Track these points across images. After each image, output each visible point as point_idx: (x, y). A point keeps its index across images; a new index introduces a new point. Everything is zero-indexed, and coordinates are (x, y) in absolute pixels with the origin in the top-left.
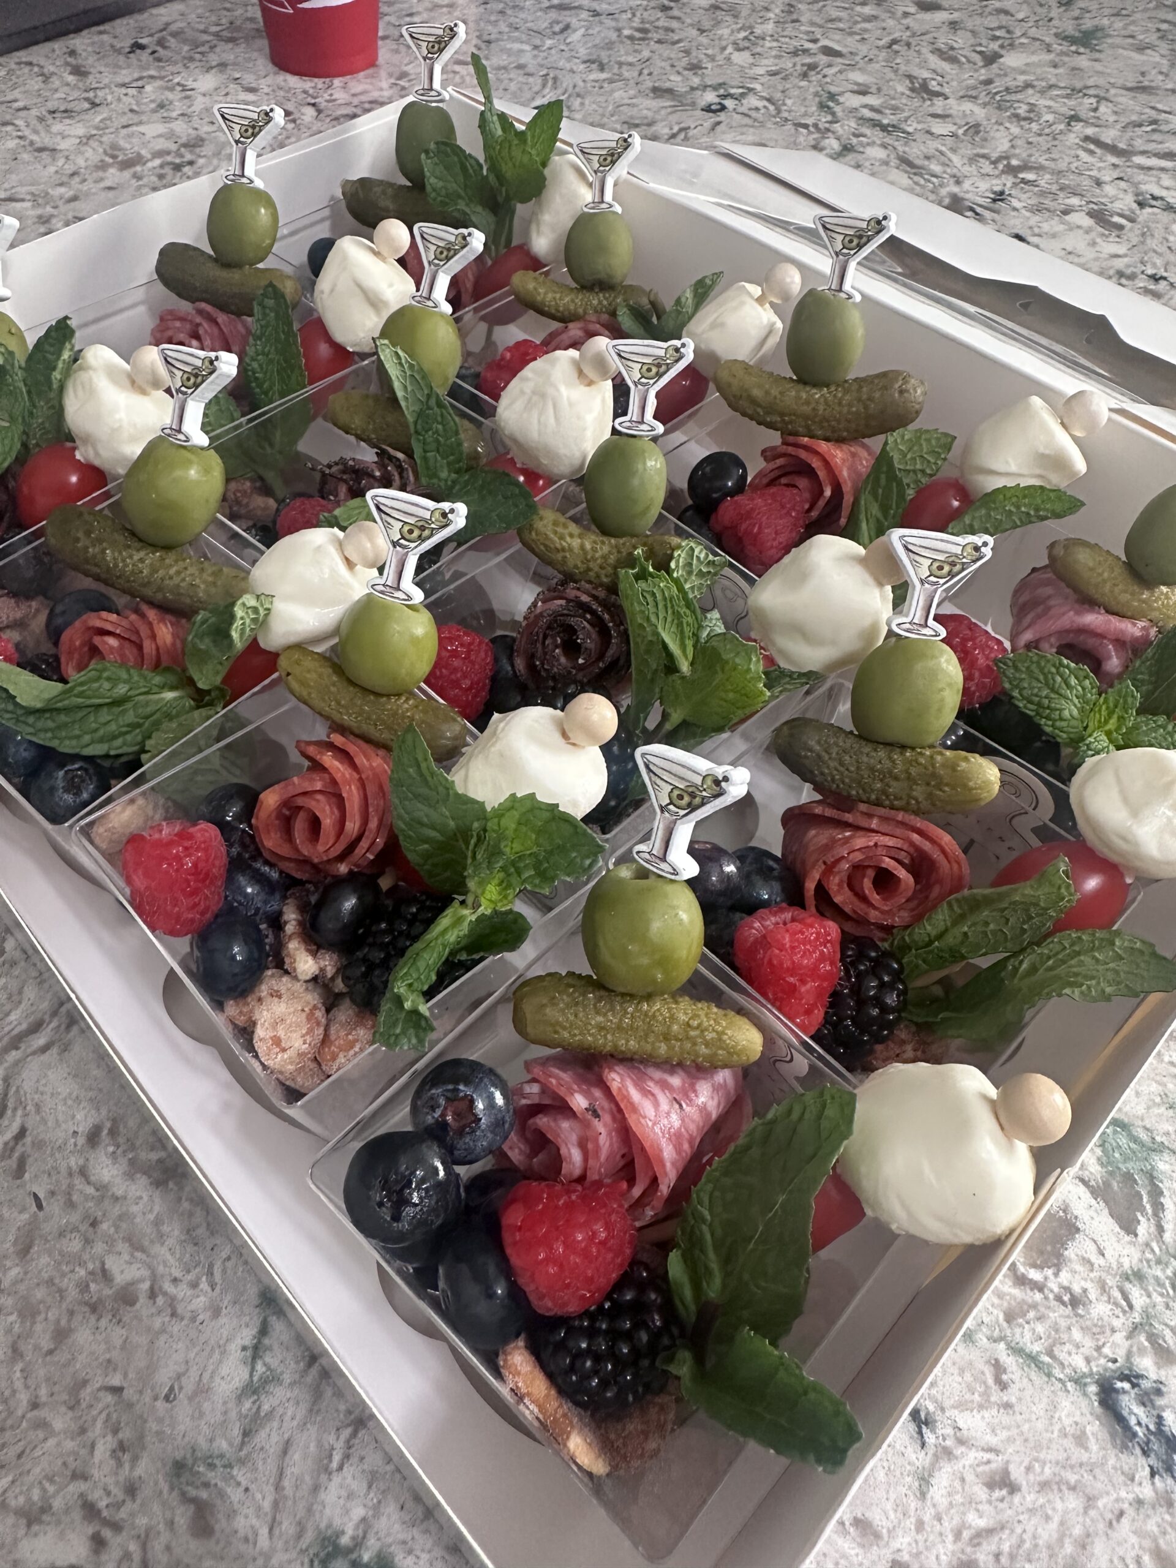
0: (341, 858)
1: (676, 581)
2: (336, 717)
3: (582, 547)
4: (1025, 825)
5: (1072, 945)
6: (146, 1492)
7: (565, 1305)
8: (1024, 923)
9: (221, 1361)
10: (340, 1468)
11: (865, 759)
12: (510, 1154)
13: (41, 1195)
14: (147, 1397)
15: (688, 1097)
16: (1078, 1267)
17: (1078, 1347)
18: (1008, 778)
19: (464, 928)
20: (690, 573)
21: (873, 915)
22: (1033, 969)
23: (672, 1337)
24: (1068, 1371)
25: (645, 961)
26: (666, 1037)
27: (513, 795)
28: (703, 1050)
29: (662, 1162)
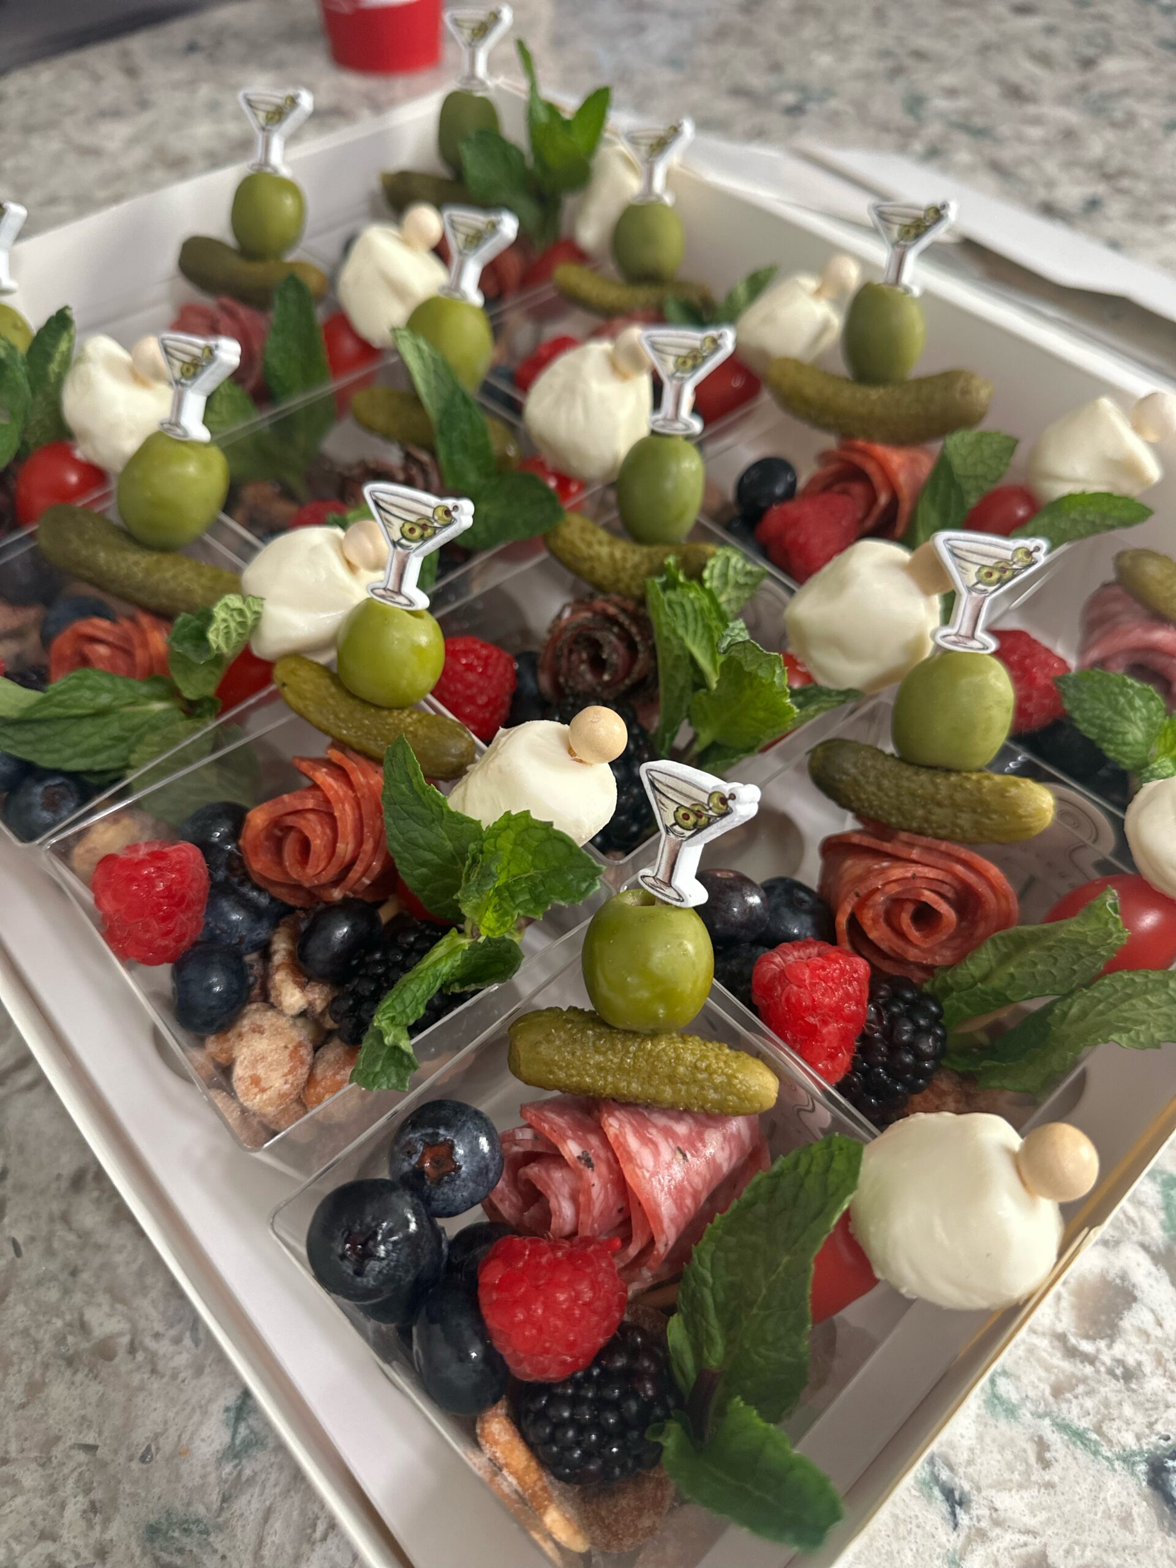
0: (336, 882)
1: (710, 593)
2: (335, 731)
3: (612, 556)
4: (1087, 859)
5: (1124, 988)
6: (117, 1555)
7: (545, 1370)
8: (1074, 963)
9: (201, 1423)
10: (324, 1538)
11: (905, 784)
12: (500, 1207)
13: (20, 1240)
14: (121, 1459)
15: (694, 1146)
16: (1134, 1339)
17: (1128, 1423)
18: (1067, 808)
19: (458, 959)
20: (726, 583)
21: (912, 954)
22: (1084, 1014)
23: (667, 1409)
24: (1117, 1449)
25: (645, 994)
26: (672, 1079)
27: (508, 813)
28: (712, 1095)
29: (658, 1218)
